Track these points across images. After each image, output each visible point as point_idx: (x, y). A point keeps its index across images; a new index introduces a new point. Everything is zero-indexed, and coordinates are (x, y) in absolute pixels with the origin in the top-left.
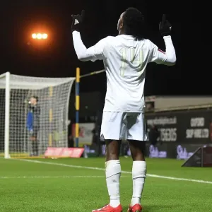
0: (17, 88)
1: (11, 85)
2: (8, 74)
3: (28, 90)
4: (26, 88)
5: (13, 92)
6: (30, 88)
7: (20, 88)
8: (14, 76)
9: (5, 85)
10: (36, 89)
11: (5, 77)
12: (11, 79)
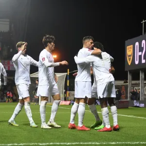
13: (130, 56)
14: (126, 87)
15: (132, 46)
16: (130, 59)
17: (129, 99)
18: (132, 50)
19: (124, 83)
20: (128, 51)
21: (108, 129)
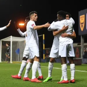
0: (14, 41)
1: (12, 40)
2: (11, 36)
3: (18, 42)
4: (17, 41)
5: (13, 42)
6: (18, 41)
7: (15, 41)
8: (13, 37)
9: (10, 40)
10: (20, 41)
11: (10, 37)
12: (12, 38)
13: (82, 23)
14: (80, 48)
15: (84, 16)
16: (82, 26)
17: (82, 58)
18: (84, 18)
19: (78, 45)
20: (80, 19)
21: (66, 81)
